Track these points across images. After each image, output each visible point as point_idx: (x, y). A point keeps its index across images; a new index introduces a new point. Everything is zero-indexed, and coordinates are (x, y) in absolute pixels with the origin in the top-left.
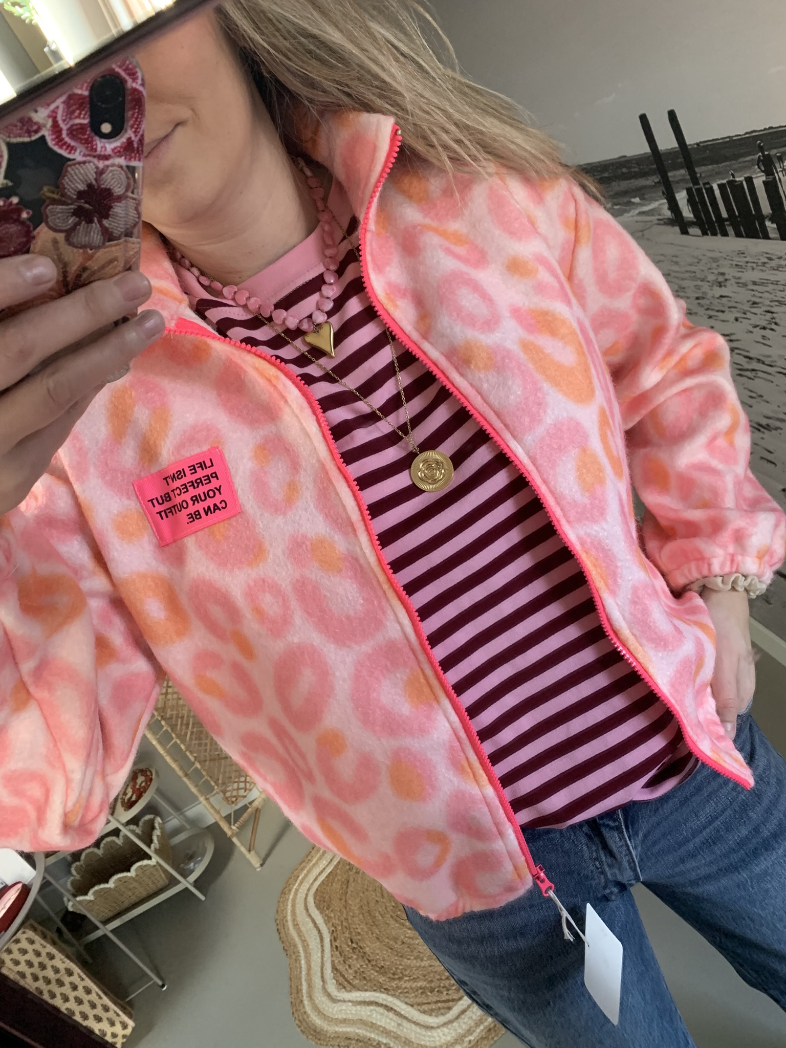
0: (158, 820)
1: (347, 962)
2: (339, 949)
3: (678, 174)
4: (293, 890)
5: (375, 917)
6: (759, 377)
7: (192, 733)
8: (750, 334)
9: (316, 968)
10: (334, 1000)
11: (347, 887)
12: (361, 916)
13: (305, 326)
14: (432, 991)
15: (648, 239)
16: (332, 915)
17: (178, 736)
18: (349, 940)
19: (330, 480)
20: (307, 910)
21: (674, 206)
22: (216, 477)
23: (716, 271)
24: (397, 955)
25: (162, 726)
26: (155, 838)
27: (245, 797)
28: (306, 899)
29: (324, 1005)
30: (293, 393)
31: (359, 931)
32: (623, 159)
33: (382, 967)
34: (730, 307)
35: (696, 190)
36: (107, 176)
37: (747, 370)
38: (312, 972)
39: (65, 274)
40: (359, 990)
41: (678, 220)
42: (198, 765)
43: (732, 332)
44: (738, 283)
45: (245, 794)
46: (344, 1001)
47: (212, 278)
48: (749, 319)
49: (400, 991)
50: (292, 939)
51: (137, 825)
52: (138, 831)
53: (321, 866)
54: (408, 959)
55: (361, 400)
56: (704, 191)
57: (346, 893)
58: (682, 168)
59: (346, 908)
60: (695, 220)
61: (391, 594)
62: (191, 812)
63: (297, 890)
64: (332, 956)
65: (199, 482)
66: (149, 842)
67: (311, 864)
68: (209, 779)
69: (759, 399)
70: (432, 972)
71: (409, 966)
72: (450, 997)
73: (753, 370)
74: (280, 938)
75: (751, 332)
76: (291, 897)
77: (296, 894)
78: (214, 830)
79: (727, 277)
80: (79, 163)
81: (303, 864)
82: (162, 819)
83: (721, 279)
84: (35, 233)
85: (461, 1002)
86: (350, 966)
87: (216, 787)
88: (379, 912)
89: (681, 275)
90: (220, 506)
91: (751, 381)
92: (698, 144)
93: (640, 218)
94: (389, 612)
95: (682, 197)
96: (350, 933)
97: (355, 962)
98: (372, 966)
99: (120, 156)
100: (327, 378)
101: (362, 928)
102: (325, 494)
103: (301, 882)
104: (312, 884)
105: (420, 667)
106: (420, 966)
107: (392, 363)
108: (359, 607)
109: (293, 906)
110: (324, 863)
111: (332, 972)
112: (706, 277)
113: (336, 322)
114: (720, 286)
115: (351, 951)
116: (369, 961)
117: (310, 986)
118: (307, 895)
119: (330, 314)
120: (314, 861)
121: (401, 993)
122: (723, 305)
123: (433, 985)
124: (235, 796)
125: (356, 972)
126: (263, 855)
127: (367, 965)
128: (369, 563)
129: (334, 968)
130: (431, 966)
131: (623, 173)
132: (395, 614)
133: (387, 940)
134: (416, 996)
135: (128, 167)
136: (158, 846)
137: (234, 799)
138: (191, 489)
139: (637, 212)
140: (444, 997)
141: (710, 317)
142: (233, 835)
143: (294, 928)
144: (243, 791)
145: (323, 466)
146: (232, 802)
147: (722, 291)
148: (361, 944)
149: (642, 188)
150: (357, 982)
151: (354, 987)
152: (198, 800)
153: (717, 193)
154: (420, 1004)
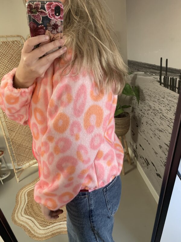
1: (28, 209)
2: (28, 206)
3: (164, 72)
6: (163, 120)
7: (16, 147)
8: (165, 110)
9: (21, 208)
10: (22, 216)
14: (44, 221)
15: (153, 84)
16: (30, 198)
17: (13, 146)
18: (31, 205)
20: (25, 195)
21: (160, 79)
25: (11, 143)
29: (19, 216)
32: (155, 65)
33: (36, 213)
35: (166, 77)
36: (57, 22)
37: (162, 118)
40: (28, 216)
41: (160, 82)
42: (14, 154)
43: (162, 109)
44: (167, 99)
45: (22, 165)
46: (24, 217)
48: (166, 107)
49: (37, 219)
50: (19, 200)
53: (32, 187)
60: (163, 83)
62: (9, 165)
64: (26, 206)
68: (16, 158)
69: (162, 125)
71: (41, 215)
74: (16, 199)
76: (22, 191)
77: (24, 190)
78: (12, 171)
81: (28, 185)
83: (164, 97)
87: (16, 161)
92: (169, 68)
93: (153, 79)
95: (163, 77)
96: (32, 203)
97: (30, 210)
98: (34, 212)
99: (59, 19)
103: (26, 189)
104: (28, 190)
109: (22, 193)
112: (161, 95)
115: (30, 207)
117: (18, 211)
118: (26, 192)
120: (31, 185)
122: (162, 102)
124: (20, 164)
125: (29, 212)
126: (20, 180)
127: (32, 211)
129: (25, 209)
131: (153, 68)
134: (40, 221)
139: (153, 77)
140: (46, 224)
141: (159, 104)
142: (16, 173)
143: (20, 198)
146: (18, 165)
147: (163, 100)
148: (33, 206)
149: (156, 72)
150: (29, 214)
151: (27, 215)
152: (11, 162)
153: (169, 79)
154: (40, 223)
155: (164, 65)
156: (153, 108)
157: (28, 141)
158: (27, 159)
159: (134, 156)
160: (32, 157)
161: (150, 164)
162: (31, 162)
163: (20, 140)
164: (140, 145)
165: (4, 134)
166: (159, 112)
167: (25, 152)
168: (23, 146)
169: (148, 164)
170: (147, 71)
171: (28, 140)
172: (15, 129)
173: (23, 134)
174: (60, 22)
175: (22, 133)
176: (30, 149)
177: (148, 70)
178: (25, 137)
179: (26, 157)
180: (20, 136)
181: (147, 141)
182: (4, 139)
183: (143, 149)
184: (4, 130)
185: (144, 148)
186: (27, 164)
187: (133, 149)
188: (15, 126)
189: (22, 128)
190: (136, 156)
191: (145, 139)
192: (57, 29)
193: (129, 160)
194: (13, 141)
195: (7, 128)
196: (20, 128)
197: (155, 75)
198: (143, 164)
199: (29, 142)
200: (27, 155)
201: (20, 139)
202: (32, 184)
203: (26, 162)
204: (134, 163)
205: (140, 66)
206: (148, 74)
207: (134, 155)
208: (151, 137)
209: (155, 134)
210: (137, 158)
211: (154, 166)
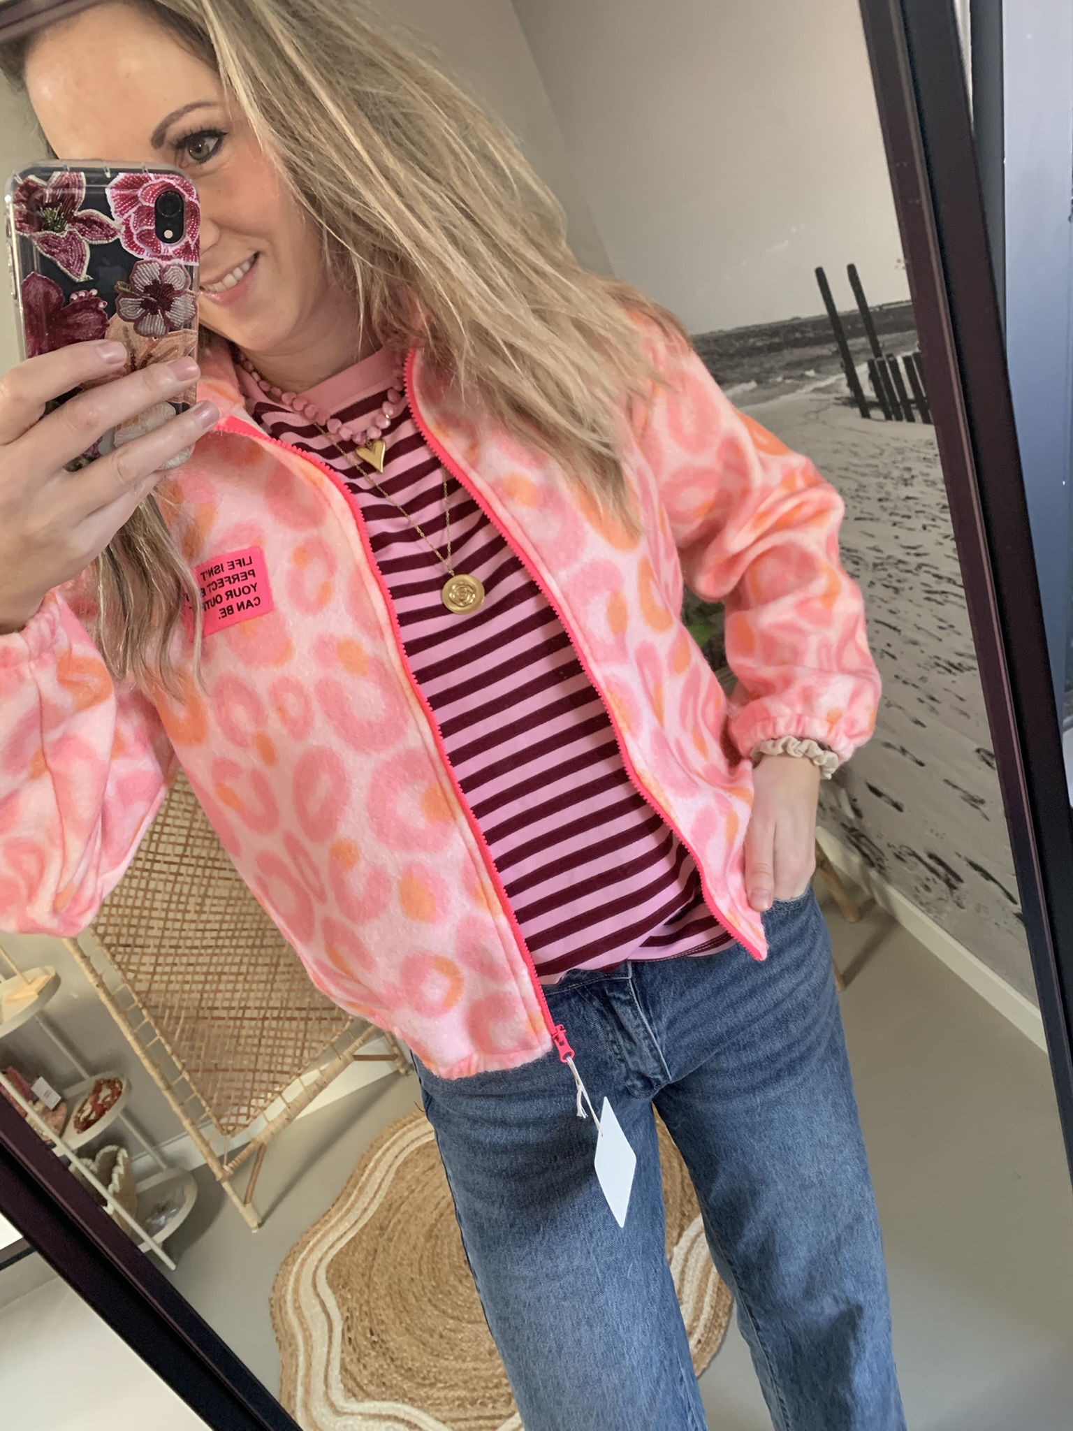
0: (123, 1153)
1: (363, 1361)
2: (353, 1341)
3: (858, 343)
4: (299, 1260)
5: (406, 1300)
6: (950, 602)
7: (183, 1031)
8: (940, 547)
9: (318, 1368)
10: (338, 1412)
11: (374, 1259)
12: (388, 1299)
13: (357, 440)
14: (473, 1403)
15: (824, 423)
16: (349, 1296)
17: (163, 1033)
18: (368, 1331)
19: (363, 583)
20: (315, 1286)
21: (853, 382)
22: (254, 574)
23: (901, 466)
24: (432, 1354)
25: (143, 1018)
26: (115, 1177)
27: (246, 1126)
28: (315, 1272)
29: (324, 1419)
30: (336, 498)
31: (383, 1318)
32: (796, 322)
33: (410, 1369)
34: (917, 512)
35: (879, 362)
36: (169, 274)
37: (936, 592)
38: (313, 1372)
39: (133, 359)
40: (374, 1399)
41: (858, 400)
42: (186, 1076)
43: (920, 543)
44: (926, 481)
45: (247, 1122)
46: (353, 1414)
47: (272, 385)
48: (939, 527)
49: (429, 1402)
50: (290, 1326)
51: (93, 1159)
52: (94, 1167)
53: (342, 1229)
54: (446, 1359)
55: (403, 515)
56: (887, 365)
57: (372, 1267)
58: (863, 335)
59: (368, 1287)
60: (877, 400)
61: (413, 701)
62: (172, 1147)
63: (304, 1260)
64: (342, 1352)
65: (236, 578)
66: (107, 1181)
67: (329, 1226)
68: (199, 1096)
69: (949, 631)
70: (476, 1377)
71: (446, 1369)
72: (497, 1413)
73: (943, 592)
74: (274, 1325)
75: (941, 544)
76: (295, 1269)
77: (302, 1265)
78: (202, 1177)
79: (914, 473)
80: (147, 262)
81: (318, 1226)
82: (128, 1153)
83: (907, 475)
84: (109, 321)
85: (512, 1420)
86: (365, 1367)
87: (207, 1109)
88: (413, 1293)
89: (861, 470)
90: (253, 603)
91: (940, 606)
92: (880, 307)
93: (814, 396)
94: (411, 721)
95: (862, 370)
96: (371, 1321)
97: (373, 1361)
98: (396, 1366)
99: (180, 257)
100: (375, 491)
101: (387, 1315)
102: (357, 598)
103: (312, 1250)
104: (326, 1252)
105: (438, 779)
106: (460, 1369)
107: (442, 486)
108: (381, 713)
109: (297, 1281)
110: (347, 1225)
111: (341, 1373)
112: (890, 472)
113: (390, 440)
114: (906, 485)
115: (369, 1346)
116: (392, 1360)
117: (307, 1391)
118: (317, 1267)
119: (385, 432)
120: (333, 1222)
121: (431, 1405)
122: (909, 509)
123: (475, 1394)
124: (232, 1124)
125: (372, 1374)
126: (263, 1212)
127: (388, 1365)
128: (394, 668)
129: (344, 1368)
130: (475, 1369)
131: (796, 339)
132: (417, 724)
133: (419, 1333)
134: (451, 1410)
135: (186, 266)
136: (118, 1189)
137: (231, 1128)
138: (227, 584)
139: (811, 387)
140: (488, 1412)
141: (895, 524)
142: (224, 1179)
143: (294, 1313)
144: (245, 1117)
145: (358, 568)
146: (228, 1131)
147: (908, 491)
148: (384, 1337)
149: (819, 358)
150: (372, 1388)
151: (368, 1396)
152: (183, 1129)
153: (902, 368)
154: (455, 1420)
155: (846, 303)
156: (870, 557)
157: (239, 974)
158: (265, 1076)
159: (862, 867)
160: (289, 1060)
161: (962, 876)
162: (294, 1091)
163: (194, 982)
164: (874, 790)
165: (91, 979)
166: (912, 567)
167: (242, 1041)
168: (216, 1013)
169: (952, 880)
170: (767, 366)
171: (235, 969)
172: (142, 932)
173: (197, 943)
174: (182, 274)
175: (189, 943)
176: (265, 1018)
177: (770, 361)
178: (215, 960)
179: (255, 1071)
180: (184, 960)
181: (903, 751)
182: (102, 1004)
183: (898, 807)
184: (84, 956)
185: (896, 799)
186: (276, 1110)
187: (843, 825)
188: (136, 912)
189: (179, 916)
190: (872, 860)
191: (888, 745)
192: (169, 309)
193: (839, 896)
194: (154, 999)
195: (97, 939)
196: (171, 915)
197: (817, 371)
198: (927, 888)
199: (245, 980)
200: (258, 1055)
201: (189, 978)
202: (339, 1209)
203: (266, 1099)
204: (872, 901)
205: (721, 355)
206: (779, 379)
207: (856, 859)
208: (917, 722)
209: (932, 699)
210: (881, 869)
211: (988, 876)
